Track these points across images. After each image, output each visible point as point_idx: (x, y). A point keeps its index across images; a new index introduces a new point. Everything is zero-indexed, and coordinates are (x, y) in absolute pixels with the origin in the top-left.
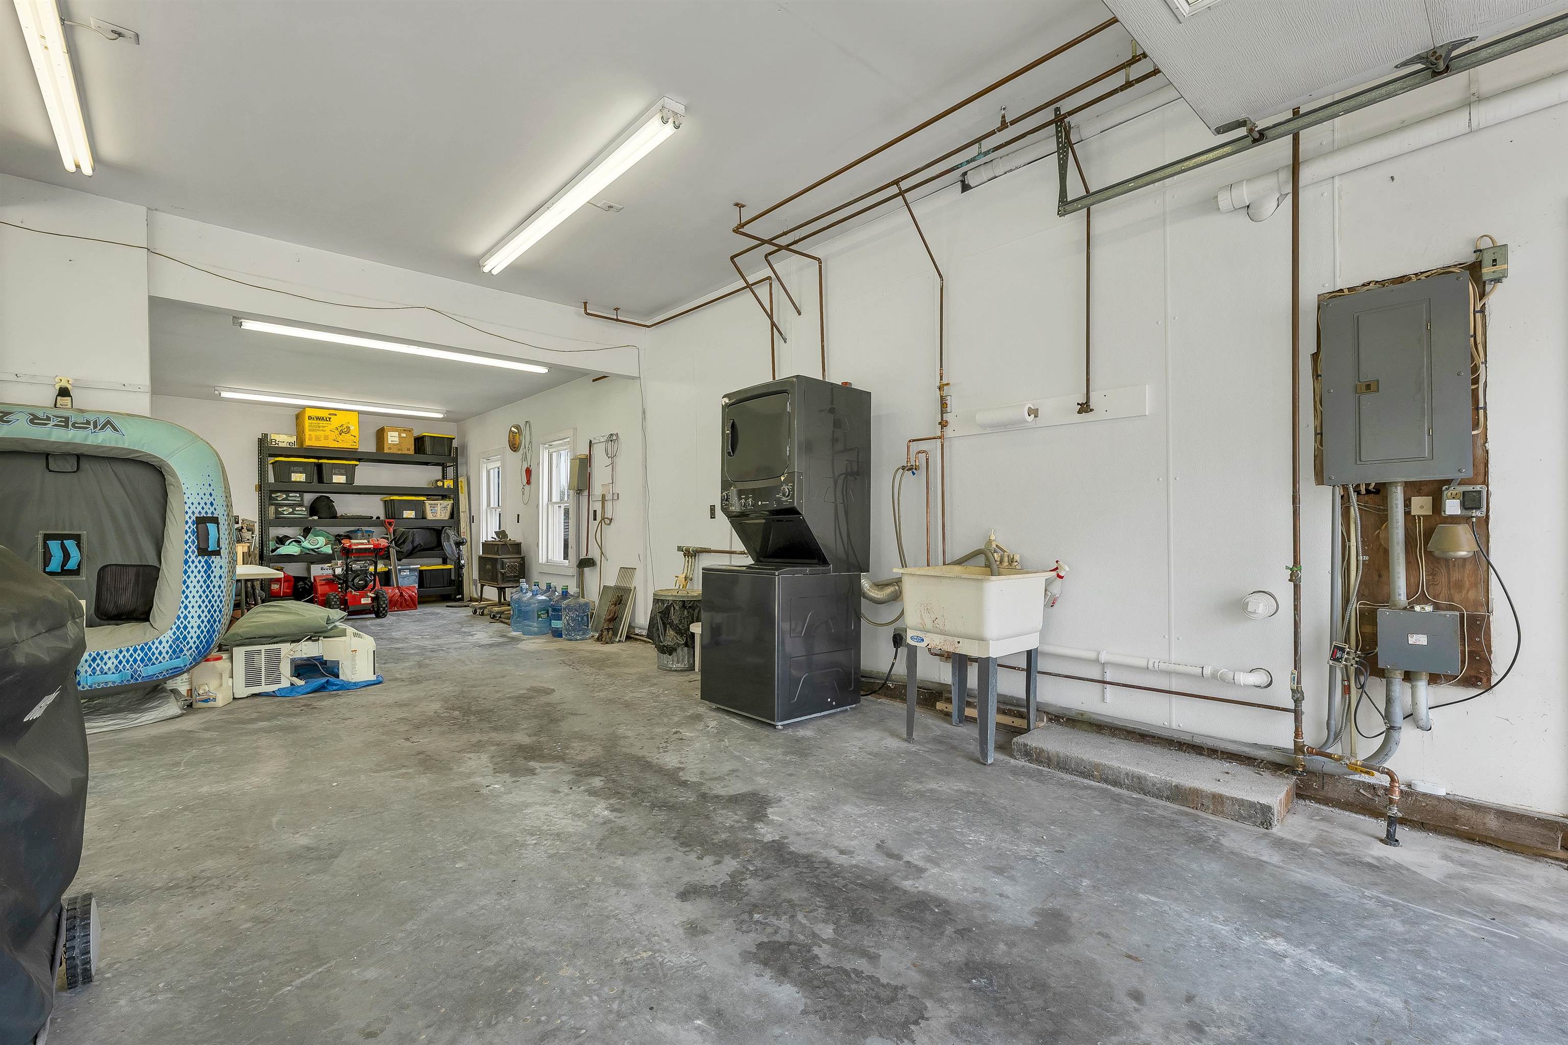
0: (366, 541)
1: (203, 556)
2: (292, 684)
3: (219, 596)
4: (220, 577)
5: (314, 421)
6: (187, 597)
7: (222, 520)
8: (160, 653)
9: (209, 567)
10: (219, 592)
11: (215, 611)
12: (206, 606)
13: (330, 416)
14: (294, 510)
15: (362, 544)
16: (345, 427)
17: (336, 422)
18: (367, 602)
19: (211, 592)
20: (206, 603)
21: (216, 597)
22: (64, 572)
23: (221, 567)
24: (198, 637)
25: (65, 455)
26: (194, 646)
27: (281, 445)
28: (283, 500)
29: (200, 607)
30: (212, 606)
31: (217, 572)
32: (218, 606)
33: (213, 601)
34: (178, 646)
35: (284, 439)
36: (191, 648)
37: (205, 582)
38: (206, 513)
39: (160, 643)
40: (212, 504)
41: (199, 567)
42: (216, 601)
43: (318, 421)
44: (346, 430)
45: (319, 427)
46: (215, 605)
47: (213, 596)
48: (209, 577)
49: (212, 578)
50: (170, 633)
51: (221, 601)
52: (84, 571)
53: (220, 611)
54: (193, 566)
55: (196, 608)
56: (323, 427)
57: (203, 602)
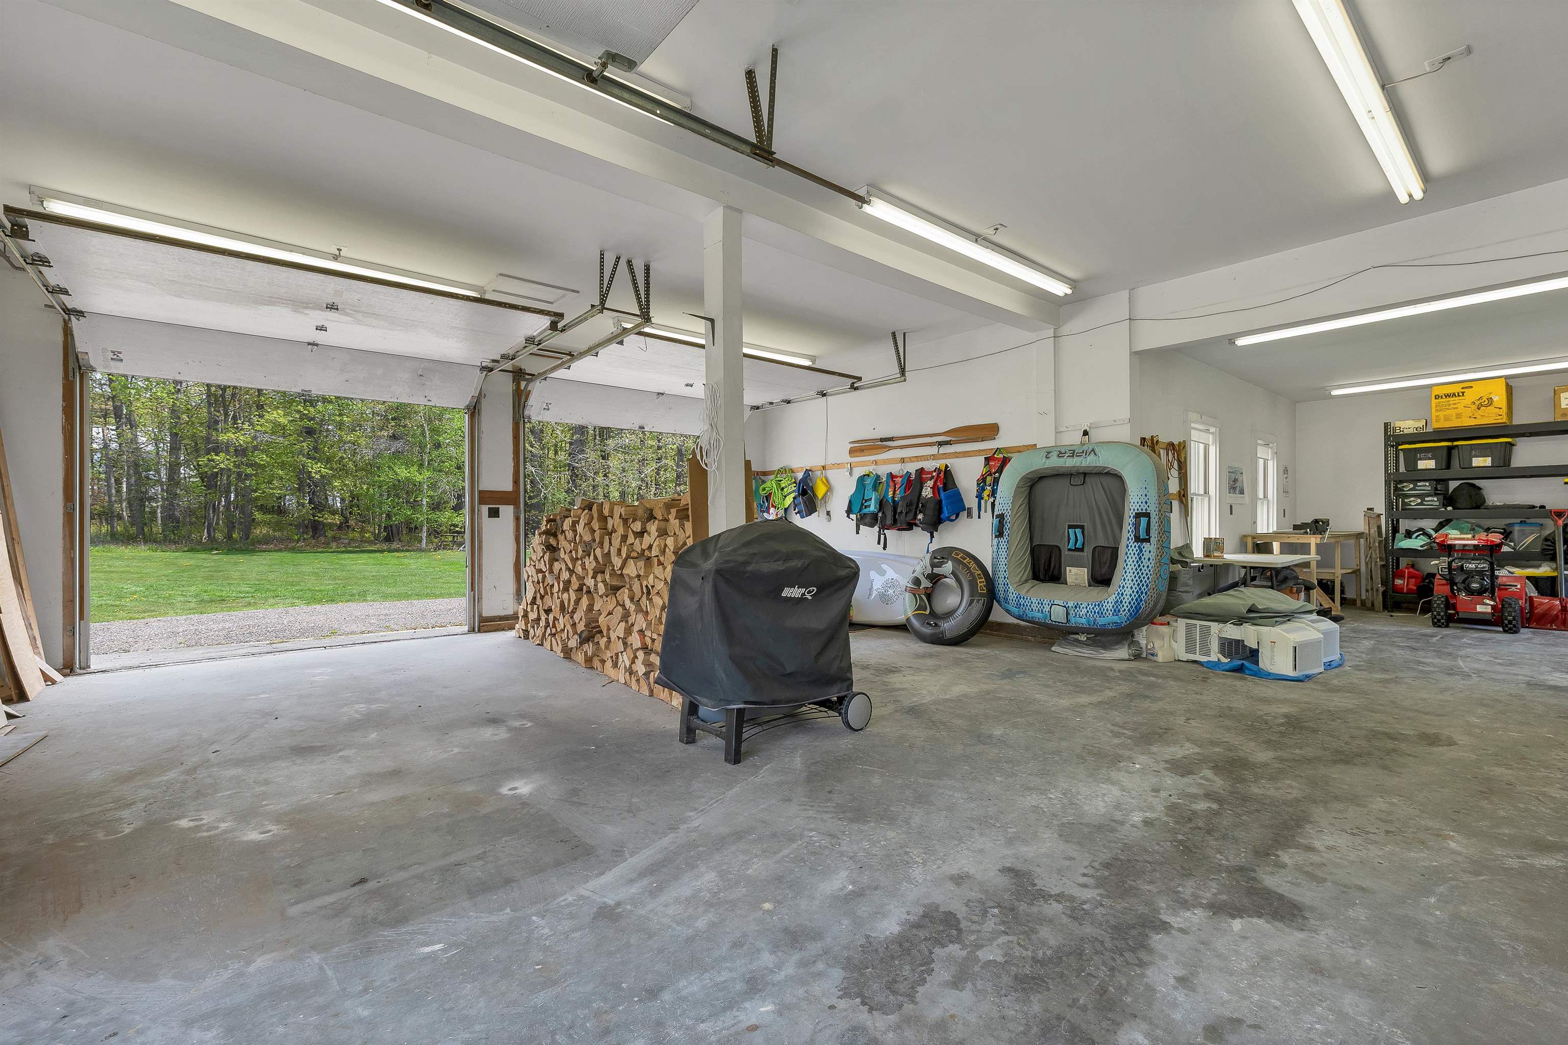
0: (1470, 536)
1: (1138, 542)
2: (1219, 660)
3: (1147, 574)
4: (1149, 559)
5: (1442, 400)
6: (1126, 572)
7: (1153, 515)
8: (1107, 610)
9: (1141, 551)
10: (1147, 571)
11: (1143, 585)
12: (1137, 581)
13: (1463, 390)
14: (1423, 500)
15: (1468, 539)
16: (1485, 399)
17: (1471, 395)
18: (1484, 610)
19: (1141, 570)
20: (1137, 578)
21: (1144, 575)
22: (1077, 550)
23: (1150, 552)
24: (1130, 603)
25: (1079, 474)
26: (1127, 609)
27: (1406, 431)
28: (1410, 490)
29: (1132, 580)
30: (1141, 581)
31: (1146, 555)
32: (1146, 582)
33: (1142, 577)
34: (1117, 607)
35: (1408, 425)
36: (1125, 610)
37: (1137, 562)
38: (1142, 509)
39: (1108, 603)
40: (1146, 503)
41: (1135, 550)
42: (1144, 578)
43: (1448, 399)
44: (1486, 402)
45: (1449, 405)
46: (1144, 581)
47: (1142, 574)
48: (1140, 558)
49: (1143, 559)
50: (1114, 596)
51: (1148, 578)
52: (1086, 549)
53: (1147, 586)
54: (1131, 550)
55: (1130, 581)
56: (1455, 404)
57: (1135, 577)
